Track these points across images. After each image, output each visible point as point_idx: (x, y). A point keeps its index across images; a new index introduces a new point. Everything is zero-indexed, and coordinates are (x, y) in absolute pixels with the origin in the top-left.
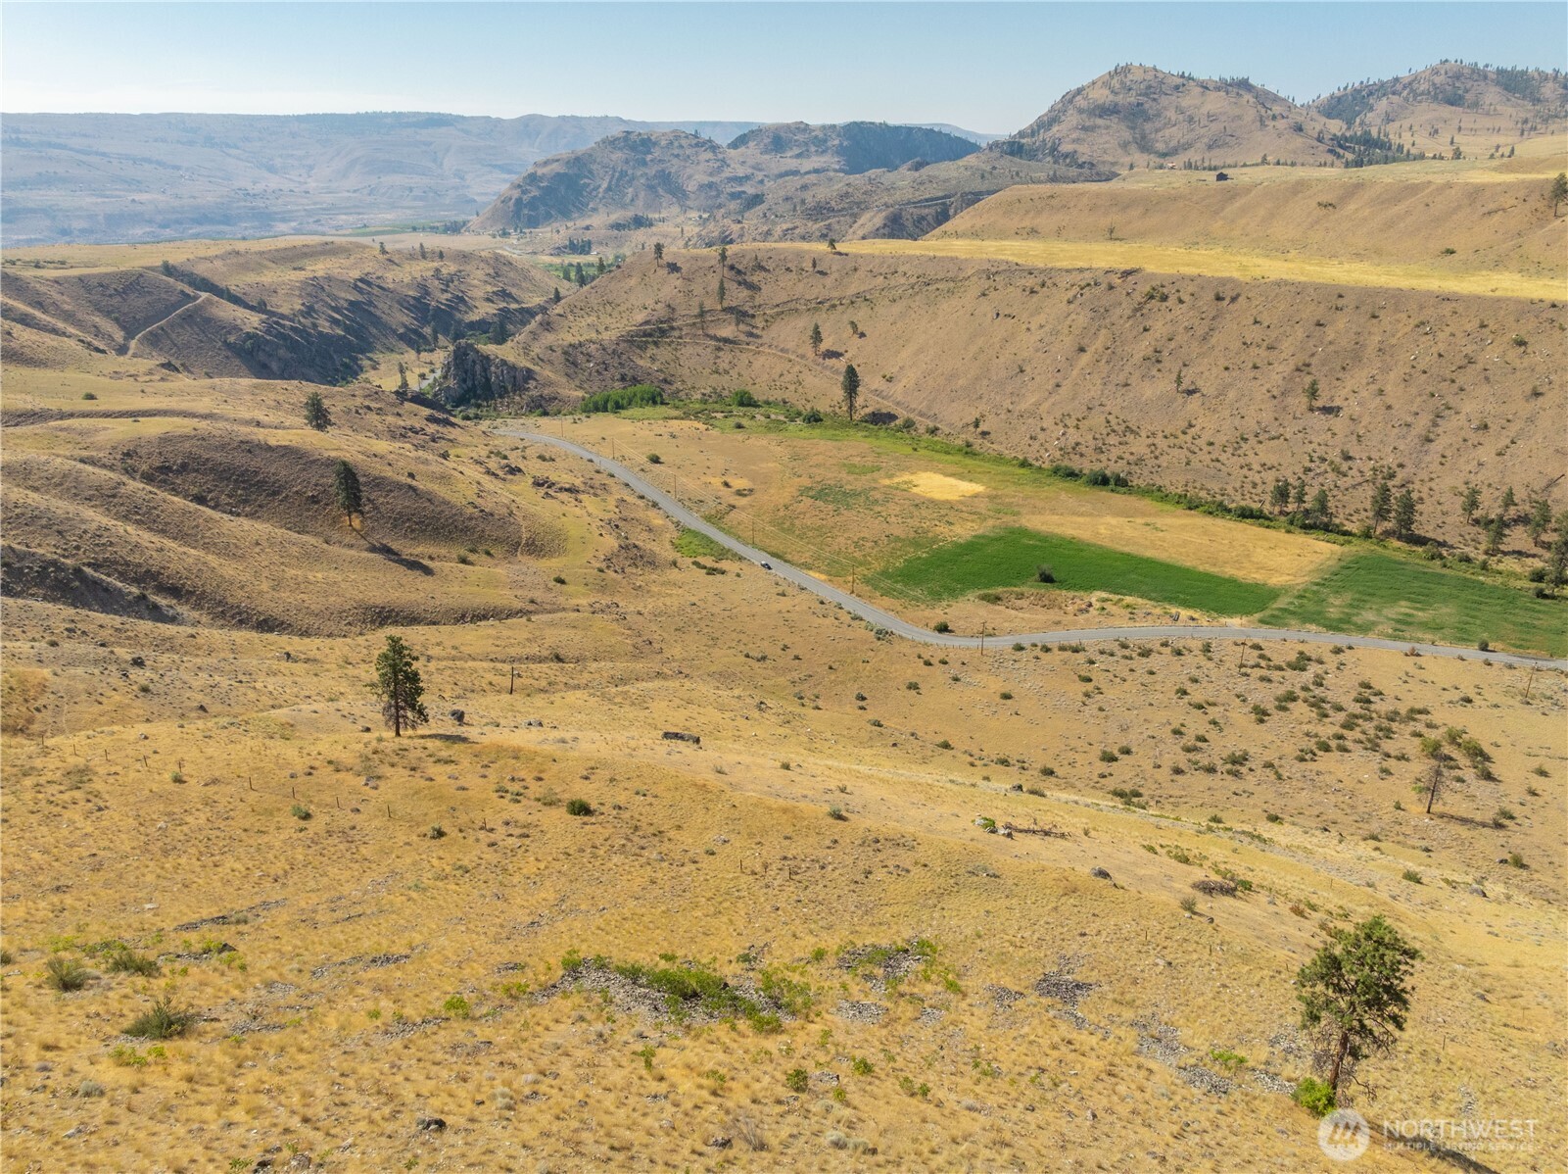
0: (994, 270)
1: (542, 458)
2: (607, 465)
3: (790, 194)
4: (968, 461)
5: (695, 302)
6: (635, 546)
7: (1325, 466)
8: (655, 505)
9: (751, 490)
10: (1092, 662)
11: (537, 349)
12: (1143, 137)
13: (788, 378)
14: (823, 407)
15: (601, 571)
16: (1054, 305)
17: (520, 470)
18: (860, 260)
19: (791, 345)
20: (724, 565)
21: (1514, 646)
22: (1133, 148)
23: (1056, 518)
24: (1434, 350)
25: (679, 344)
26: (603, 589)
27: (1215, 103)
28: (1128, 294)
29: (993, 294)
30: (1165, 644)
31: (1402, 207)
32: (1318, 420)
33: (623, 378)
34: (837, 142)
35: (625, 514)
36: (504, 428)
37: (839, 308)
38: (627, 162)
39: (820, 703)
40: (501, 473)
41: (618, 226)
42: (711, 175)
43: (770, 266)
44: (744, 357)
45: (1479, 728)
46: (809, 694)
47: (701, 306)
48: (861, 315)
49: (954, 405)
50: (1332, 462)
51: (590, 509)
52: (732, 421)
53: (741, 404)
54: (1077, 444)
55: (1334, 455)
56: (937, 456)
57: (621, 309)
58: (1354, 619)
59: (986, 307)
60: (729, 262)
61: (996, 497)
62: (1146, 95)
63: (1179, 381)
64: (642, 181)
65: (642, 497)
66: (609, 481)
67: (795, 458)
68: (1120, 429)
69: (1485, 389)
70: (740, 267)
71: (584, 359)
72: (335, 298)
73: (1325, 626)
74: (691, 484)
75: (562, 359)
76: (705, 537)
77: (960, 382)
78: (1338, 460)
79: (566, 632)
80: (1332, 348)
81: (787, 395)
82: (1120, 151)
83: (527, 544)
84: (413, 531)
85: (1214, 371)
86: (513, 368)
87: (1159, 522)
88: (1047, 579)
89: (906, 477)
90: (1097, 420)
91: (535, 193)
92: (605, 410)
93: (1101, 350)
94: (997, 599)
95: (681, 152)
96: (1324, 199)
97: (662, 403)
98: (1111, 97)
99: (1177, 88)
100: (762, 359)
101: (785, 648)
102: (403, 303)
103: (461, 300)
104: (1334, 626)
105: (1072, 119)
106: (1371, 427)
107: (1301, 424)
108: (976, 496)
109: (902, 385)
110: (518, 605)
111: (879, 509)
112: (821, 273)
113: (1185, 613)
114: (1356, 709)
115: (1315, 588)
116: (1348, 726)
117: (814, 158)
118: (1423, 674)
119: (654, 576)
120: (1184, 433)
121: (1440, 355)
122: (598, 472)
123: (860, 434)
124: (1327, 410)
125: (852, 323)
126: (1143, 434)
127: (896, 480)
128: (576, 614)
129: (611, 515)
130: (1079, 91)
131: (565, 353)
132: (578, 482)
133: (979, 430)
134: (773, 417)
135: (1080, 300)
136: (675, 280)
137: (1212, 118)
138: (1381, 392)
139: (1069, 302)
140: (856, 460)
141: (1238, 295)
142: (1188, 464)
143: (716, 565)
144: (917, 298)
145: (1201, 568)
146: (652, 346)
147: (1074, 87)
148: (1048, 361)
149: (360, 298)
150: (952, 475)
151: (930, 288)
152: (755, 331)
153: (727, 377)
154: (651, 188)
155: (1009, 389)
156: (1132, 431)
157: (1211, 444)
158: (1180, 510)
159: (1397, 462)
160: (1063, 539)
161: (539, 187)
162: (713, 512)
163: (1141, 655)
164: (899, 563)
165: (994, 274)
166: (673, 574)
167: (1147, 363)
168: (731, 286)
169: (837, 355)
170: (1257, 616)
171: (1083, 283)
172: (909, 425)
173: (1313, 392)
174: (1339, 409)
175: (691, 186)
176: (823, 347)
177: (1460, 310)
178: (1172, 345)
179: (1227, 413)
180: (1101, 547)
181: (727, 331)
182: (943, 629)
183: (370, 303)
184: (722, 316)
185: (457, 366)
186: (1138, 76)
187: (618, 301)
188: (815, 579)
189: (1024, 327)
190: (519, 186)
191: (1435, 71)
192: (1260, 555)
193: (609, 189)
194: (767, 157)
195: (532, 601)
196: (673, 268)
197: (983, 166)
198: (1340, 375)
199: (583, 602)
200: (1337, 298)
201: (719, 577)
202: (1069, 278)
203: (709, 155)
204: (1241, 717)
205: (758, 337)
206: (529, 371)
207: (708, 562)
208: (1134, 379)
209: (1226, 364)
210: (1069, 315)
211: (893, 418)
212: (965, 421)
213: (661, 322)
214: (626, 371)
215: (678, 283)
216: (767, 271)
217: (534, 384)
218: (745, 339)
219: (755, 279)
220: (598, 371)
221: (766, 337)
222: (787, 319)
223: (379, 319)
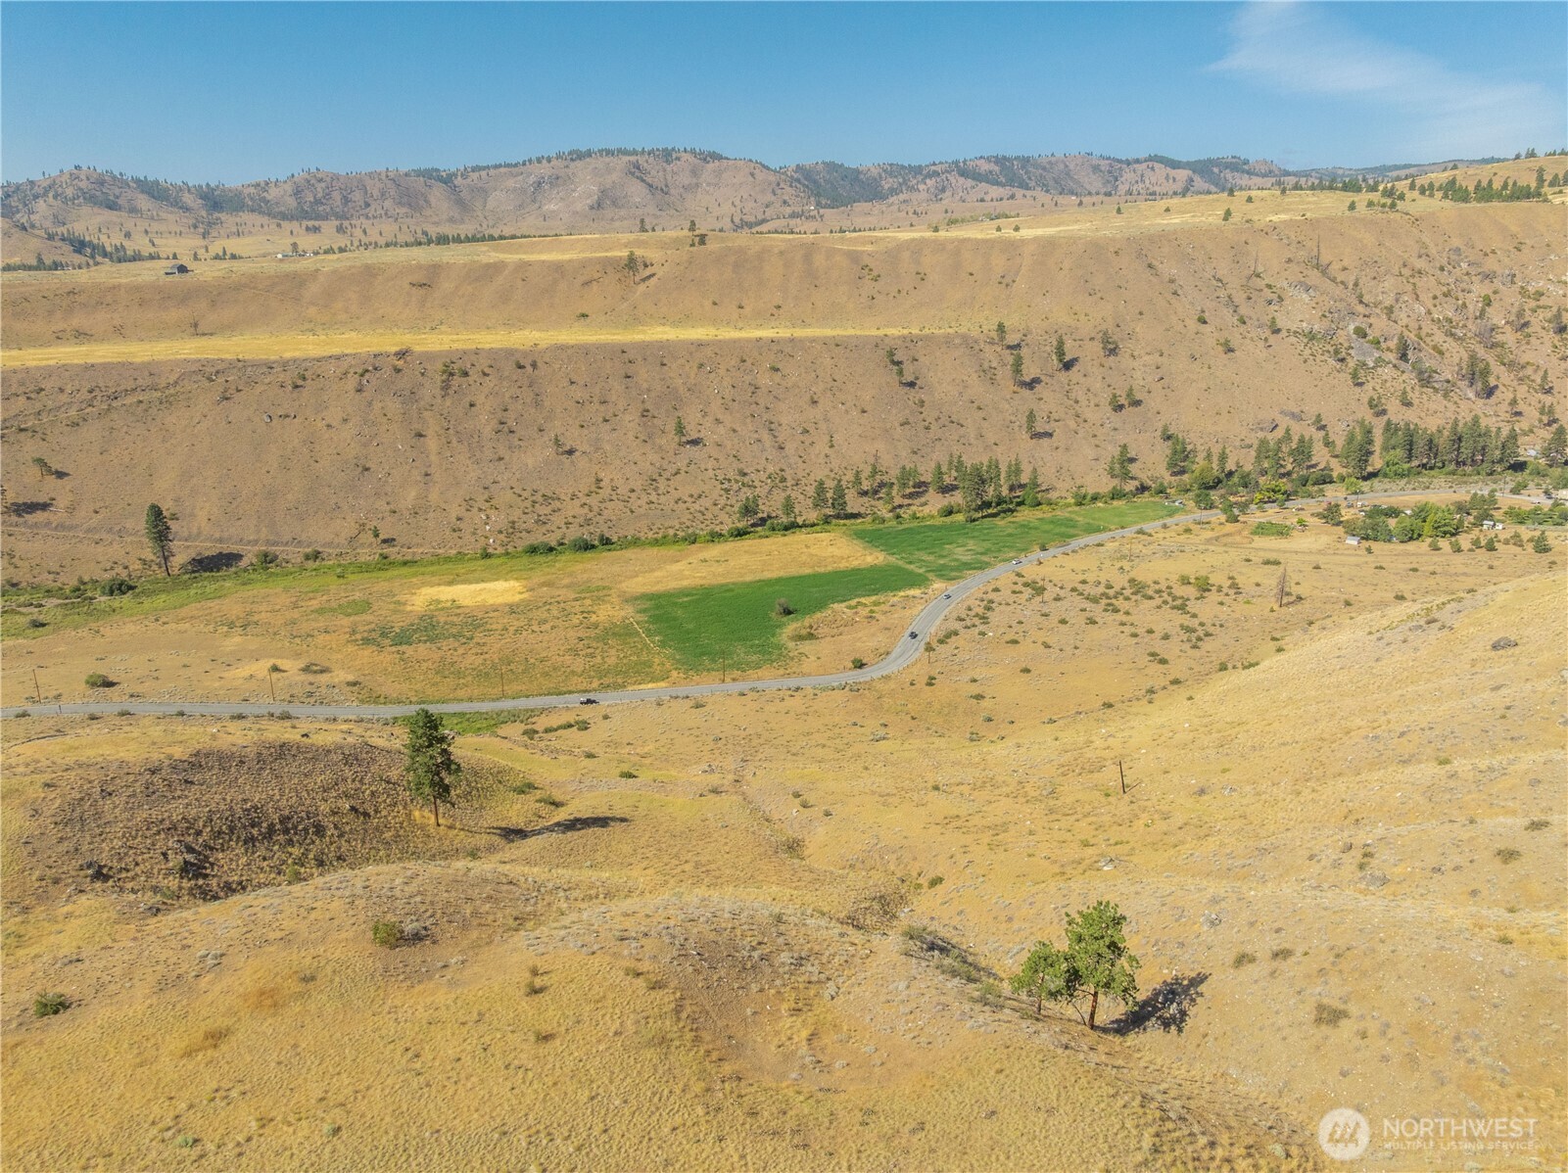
0: (210, 370)
16: (342, 397)
24: (726, 383)
29: (239, 396)
31: (499, 283)
32: (695, 452)
49: (309, 521)
54: (512, 523)
59: (243, 412)
61: (548, 584)
63: (558, 444)
68: (538, 498)
69: (782, 405)
77: (290, 497)
78: (738, 478)
85: (573, 430)
88: (788, 612)
89: (418, 599)
90: (506, 496)
93: (441, 431)
94: (809, 636)
96: (418, 278)
106: (736, 448)
107: (685, 457)
120: (600, 488)
121: (733, 386)
124: (695, 442)
126: (565, 498)
133: (379, 538)
135: (370, 386)
138: (718, 421)
139: (358, 391)
141: (535, 362)
142: (632, 512)
151: (123, 402)
155: (369, 491)
156: (552, 498)
157: (632, 491)
167: (502, 435)
169: (44, 507)
170: (935, 579)
172: (268, 559)
173: (680, 429)
174: (701, 439)
177: (718, 352)
178: (512, 415)
179: (619, 463)
182: (861, 665)
189: (321, 424)
200: (622, 354)
202: (331, 367)
208: (502, 451)
209: (578, 423)
210: (370, 404)
211: (238, 557)
212: (343, 536)
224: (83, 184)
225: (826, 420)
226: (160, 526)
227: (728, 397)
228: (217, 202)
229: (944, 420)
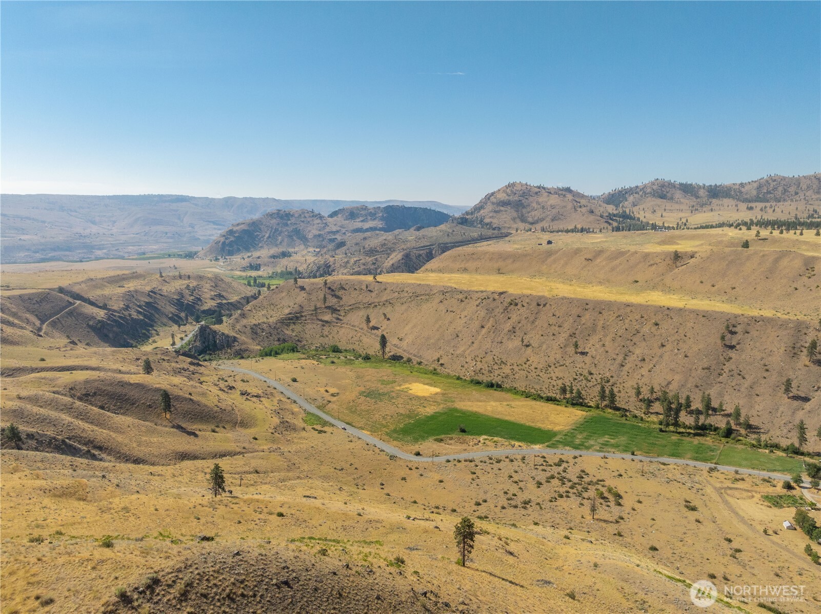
0: (445, 291)
1: (243, 381)
2: (273, 383)
3: (358, 242)
4: (434, 377)
5: (313, 304)
6: (287, 422)
7: (582, 377)
8: (295, 402)
9: (338, 394)
10: (477, 466)
11: (238, 327)
12: (522, 215)
13: (355, 338)
14: (371, 352)
15: (272, 433)
16: (471, 307)
17: (234, 388)
18: (388, 285)
19: (356, 324)
20: (325, 429)
21: (645, 452)
22: (518, 220)
23: (470, 403)
24: (624, 327)
25: (305, 323)
26: (274, 441)
27: (554, 200)
28: (501, 303)
29: (445, 302)
30: (507, 457)
31: (617, 262)
32: (579, 358)
33: (279, 340)
34: (381, 215)
35: (282, 407)
36: (223, 365)
37: (378, 306)
38: (278, 224)
39: (365, 487)
40: (226, 389)
41: (274, 257)
42: (320, 230)
43: (347, 287)
44: (335, 329)
45: (621, 486)
46: (360, 484)
47: (315, 306)
48: (388, 310)
49: (429, 351)
50: (585, 376)
51: (266, 405)
52: (329, 360)
53: (334, 351)
54: (481, 369)
55: (585, 373)
56: (421, 375)
57: (278, 307)
58: (585, 444)
59: (442, 307)
60: (328, 285)
61: (445, 394)
62: (522, 196)
63: (522, 341)
64: (286, 233)
65: (289, 398)
66: (274, 391)
67: (358, 377)
68: (499, 362)
69: (644, 344)
70: (333, 288)
71: (261, 331)
72: (139, 301)
73: (572, 447)
74: (310, 392)
75: (250, 331)
76: (317, 416)
77: (431, 341)
78: (587, 375)
79: (259, 461)
80: (584, 326)
81: (354, 347)
82: (512, 222)
83: (240, 423)
84: (192, 419)
85: (537, 336)
86: (228, 336)
87: (513, 404)
88: (463, 431)
89: (407, 386)
90: (489, 358)
91: (232, 239)
92: (270, 355)
93: (490, 327)
94: (442, 440)
95: (305, 220)
96: (588, 256)
97: (297, 351)
98: (507, 197)
99: (536, 193)
100: (343, 330)
101: (351, 465)
102: (171, 302)
103: (199, 299)
104: (576, 447)
105: (489, 207)
106: (600, 360)
107: (572, 359)
108: (437, 394)
109: (406, 342)
110: (238, 450)
111: (394, 401)
112: (370, 291)
113: (517, 444)
114: (576, 480)
115: (572, 431)
116: (572, 487)
117: (370, 222)
118: (608, 466)
119: (295, 435)
120: (525, 364)
121: (626, 330)
122: (269, 387)
123: (388, 365)
124: (583, 353)
125: (384, 314)
126: (509, 364)
127: (402, 387)
128: (263, 453)
129: (276, 408)
130: (493, 194)
131: (252, 328)
132: (260, 392)
133: (440, 363)
134: (348, 357)
135: (482, 305)
136: (303, 294)
137: (553, 207)
138: (604, 345)
139: (477, 306)
140: (385, 378)
141: (546, 303)
142: (527, 377)
143: (322, 429)
144: (413, 303)
145: (527, 424)
146: (292, 325)
147: (491, 191)
148: (469, 332)
149: (151, 300)
150: (427, 384)
151: (418, 298)
152: (340, 317)
153: (327, 338)
154: (290, 236)
155: (452, 345)
156: (504, 363)
157: (536, 368)
158: (523, 398)
159: (610, 375)
160: (472, 412)
161: (234, 236)
162: (321, 404)
163: (497, 462)
164: (402, 426)
165: (446, 292)
166: (303, 434)
167: (510, 333)
168: (329, 297)
169: (377, 328)
170: (546, 444)
171: (483, 298)
172: (409, 360)
173: (576, 346)
174: (587, 353)
175: (310, 236)
176: (371, 324)
177: (633, 310)
178: (520, 325)
179: (542, 355)
180: (487, 416)
181: (327, 317)
182: (418, 454)
183: (155, 303)
184: (325, 310)
185: (201, 336)
186: (519, 188)
187: (276, 303)
188: (365, 435)
189: (459, 316)
190: (224, 236)
191: (653, 184)
192: (553, 417)
193: (269, 237)
194: (347, 222)
195: (244, 448)
196: (302, 288)
197: (449, 230)
198: (587, 338)
199: (265, 447)
200: (586, 305)
201: (323, 434)
202: (477, 295)
203: (319, 221)
204: (531, 485)
205: (341, 320)
206: (235, 337)
207: (319, 427)
208: (504, 340)
209: (542, 333)
210: (477, 311)
211: (402, 358)
212: (433, 359)
213: (297, 313)
214: (280, 336)
215: (305, 295)
216: (345, 290)
217: (237, 343)
218: (335, 321)
219: (340, 293)
220: (267, 337)
221: (345, 320)
222: (354, 311)
223: (159, 310)
224: (655, 187)
225: (661, 357)
226: (383, 341)
227: (619, 334)
228: (716, 192)
229: (735, 373)
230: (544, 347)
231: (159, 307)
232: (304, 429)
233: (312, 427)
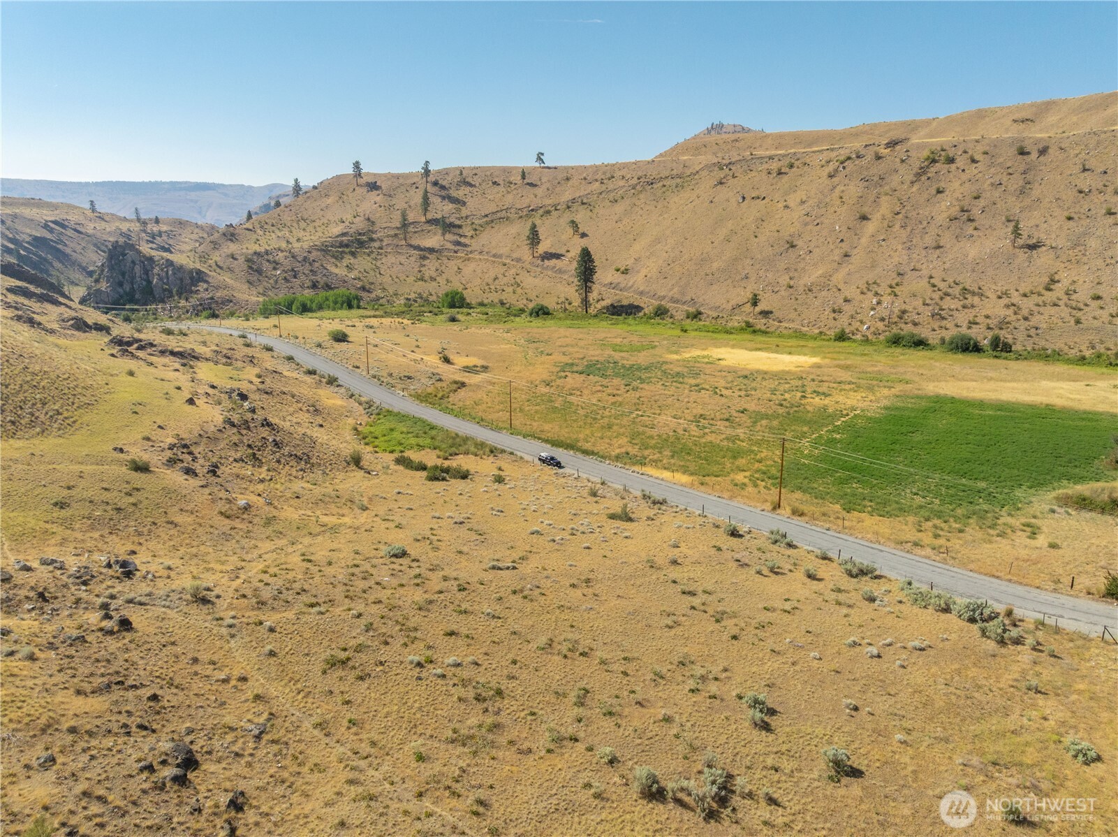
2: (268, 341)
4: (766, 338)
5: (397, 216)
6: (266, 423)
8: (332, 381)
9: (485, 367)
11: (216, 257)
13: (503, 281)
16: (813, 182)
19: (503, 251)
20: (463, 463)
28: (903, 161)
29: (731, 182)
33: (314, 286)
37: (554, 213)
43: (476, 181)
44: (453, 265)
47: (404, 218)
48: (581, 216)
49: (715, 287)
52: (443, 318)
53: (452, 306)
54: (904, 312)
56: (719, 336)
57: (316, 224)
59: (728, 194)
60: (432, 178)
65: (311, 372)
67: (534, 341)
68: (956, 291)
70: (444, 183)
71: (271, 266)
74: (391, 361)
75: (245, 266)
76: (417, 421)
77: (715, 265)
81: (504, 297)
85: (1054, 222)
86: (180, 270)
90: (917, 285)
92: (289, 312)
93: (889, 215)
97: (359, 307)
100: (472, 265)
108: (819, 367)
109: (642, 274)
111: (694, 382)
112: (531, 184)
120: (1049, 290)
122: (248, 346)
123: (603, 323)
125: (573, 222)
126: (991, 295)
127: (687, 355)
129: (240, 385)
131: (248, 260)
132: (203, 350)
133: (758, 309)
134: (491, 313)
135: (843, 172)
136: (374, 196)
139: (831, 176)
140: (618, 341)
141: (1047, 148)
143: (447, 464)
144: (642, 196)
146: (349, 256)
148: (825, 234)
151: (655, 186)
152: (462, 240)
153: (434, 283)
155: (782, 266)
156: (974, 294)
157: (1098, 298)
162: (429, 390)
164: (809, 451)
167: (957, 223)
168: (435, 200)
169: (558, 256)
171: (842, 158)
172: (661, 312)
176: (542, 248)
178: (982, 202)
181: (433, 240)
184: (427, 227)
185: (111, 268)
186: (729, 129)
187: (313, 218)
189: (781, 205)
196: (373, 186)
201: (457, 485)
205: (466, 245)
206: (199, 272)
207: (431, 458)
208: (946, 240)
209: (1066, 214)
210: (834, 187)
211: (639, 308)
212: (733, 302)
213: (360, 234)
214: (318, 278)
215: (378, 199)
216: (471, 185)
217: (205, 286)
218: (453, 247)
219: (460, 193)
220: (285, 278)
221: (475, 244)
222: (497, 227)
223: (67, 255)
226: (588, 268)
230: (1093, 243)
231: (68, 251)
232: (356, 461)
233: (396, 455)
